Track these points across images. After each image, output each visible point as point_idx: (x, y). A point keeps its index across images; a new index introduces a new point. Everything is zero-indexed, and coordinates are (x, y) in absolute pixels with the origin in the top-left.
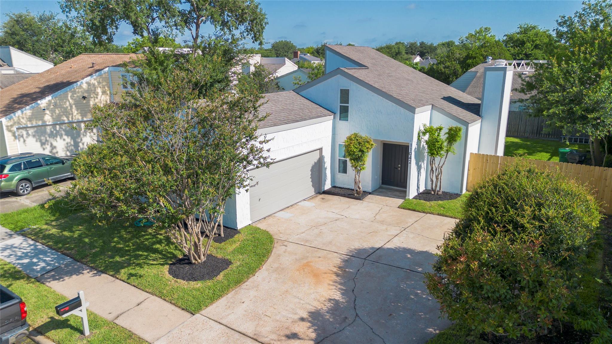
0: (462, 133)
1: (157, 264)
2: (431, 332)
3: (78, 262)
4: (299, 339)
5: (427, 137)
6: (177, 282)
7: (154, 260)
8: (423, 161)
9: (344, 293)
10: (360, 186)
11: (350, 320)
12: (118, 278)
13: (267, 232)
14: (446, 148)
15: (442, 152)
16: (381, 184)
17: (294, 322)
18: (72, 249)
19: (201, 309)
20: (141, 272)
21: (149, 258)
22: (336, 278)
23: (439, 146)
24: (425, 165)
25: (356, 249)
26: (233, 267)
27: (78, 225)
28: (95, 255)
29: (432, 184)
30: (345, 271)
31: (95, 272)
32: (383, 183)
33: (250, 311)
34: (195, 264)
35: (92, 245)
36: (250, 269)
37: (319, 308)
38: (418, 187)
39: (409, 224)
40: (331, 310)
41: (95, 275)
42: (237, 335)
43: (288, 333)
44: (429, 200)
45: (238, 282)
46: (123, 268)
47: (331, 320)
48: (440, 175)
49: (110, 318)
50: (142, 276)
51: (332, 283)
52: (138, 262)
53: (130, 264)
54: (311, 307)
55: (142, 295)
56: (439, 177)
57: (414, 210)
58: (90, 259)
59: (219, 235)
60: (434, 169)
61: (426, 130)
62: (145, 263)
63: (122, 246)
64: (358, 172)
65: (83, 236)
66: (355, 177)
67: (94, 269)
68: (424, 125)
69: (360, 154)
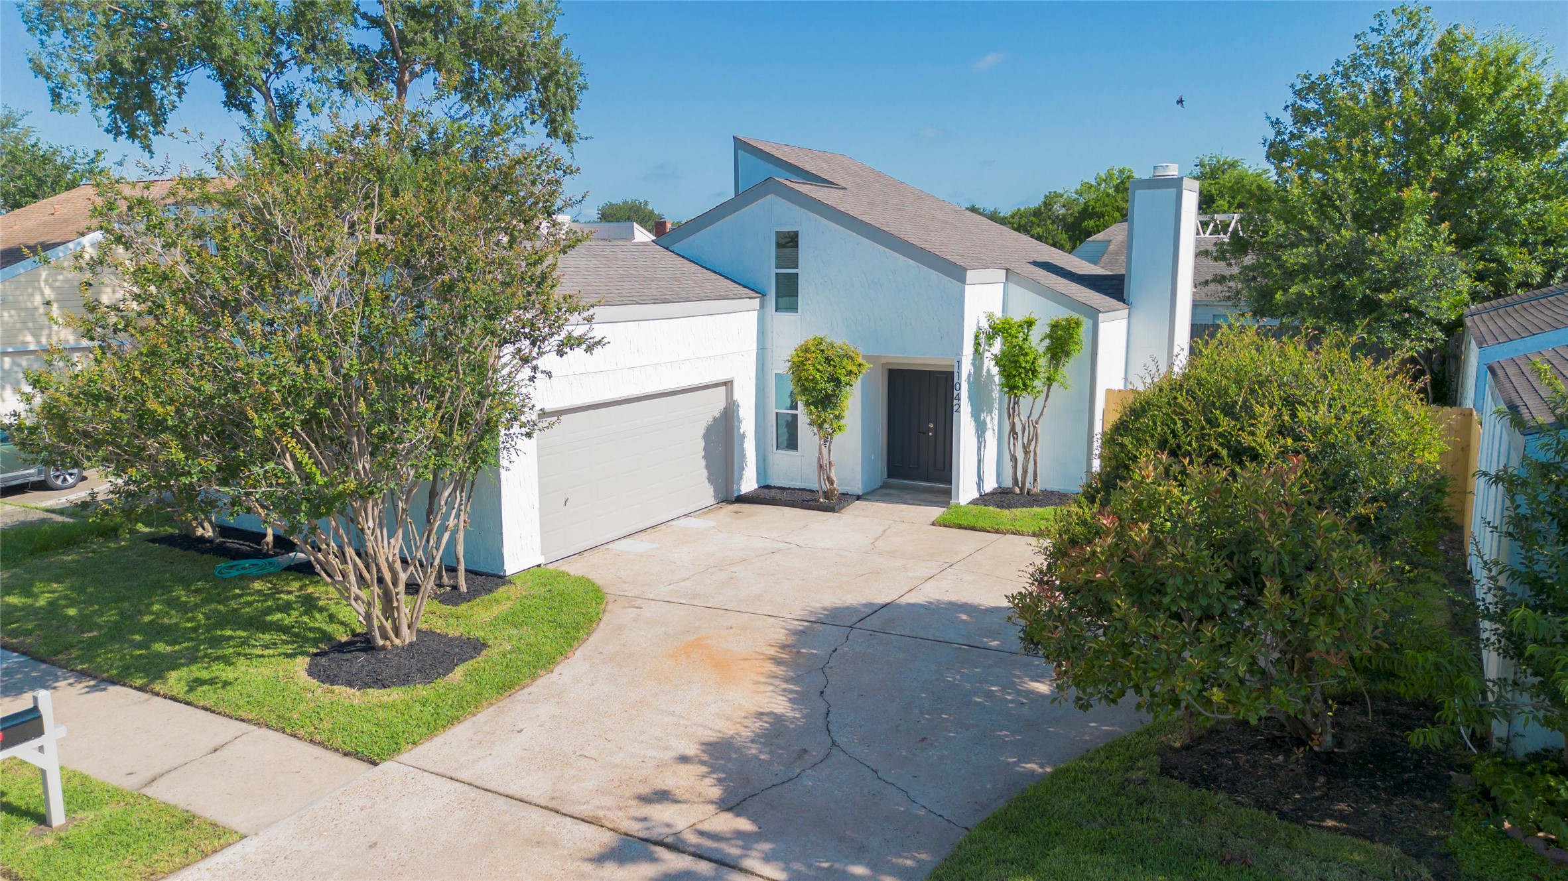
0: (1083, 333)
1: (274, 656)
2: (1033, 772)
3: (44, 661)
4: (676, 802)
5: (997, 346)
6: (332, 692)
7: (266, 647)
8: (991, 412)
9: (797, 700)
10: (833, 476)
11: (816, 754)
12: (158, 694)
13: (588, 580)
14: (1047, 375)
15: (1037, 383)
16: (885, 476)
17: (661, 766)
18: (28, 633)
19: (398, 750)
20: (228, 673)
21: (253, 642)
22: (774, 669)
23: (1028, 366)
24: (996, 422)
25: (825, 609)
26: (493, 653)
27: (49, 581)
28: (93, 645)
29: (1015, 468)
30: (798, 652)
31: (92, 683)
32: (890, 475)
33: (538, 749)
34: (384, 648)
35: (84, 623)
36: (539, 656)
37: (731, 733)
38: (980, 480)
39: (960, 556)
40: (765, 736)
41: (93, 689)
42: (501, 803)
43: (644, 790)
44: (1009, 507)
45: (506, 687)
46: (175, 667)
47: (763, 757)
48: (1033, 443)
49: (128, 784)
50: (230, 683)
51: (764, 680)
52: (220, 652)
53: (197, 658)
54: (710, 733)
55: (226, 728)
56: (1032, 448)
57: (973, 529)
58: (80, 652)
59: (455, 588)
60: (1018, 429)
61: (994, 329)
62: (239, 654)
63: (174, 621)
64: (827, 438)
65: (63, 602)
66: (820, 453)
67: (89, 676)
68: (990, 316)
69: (830, 387)
